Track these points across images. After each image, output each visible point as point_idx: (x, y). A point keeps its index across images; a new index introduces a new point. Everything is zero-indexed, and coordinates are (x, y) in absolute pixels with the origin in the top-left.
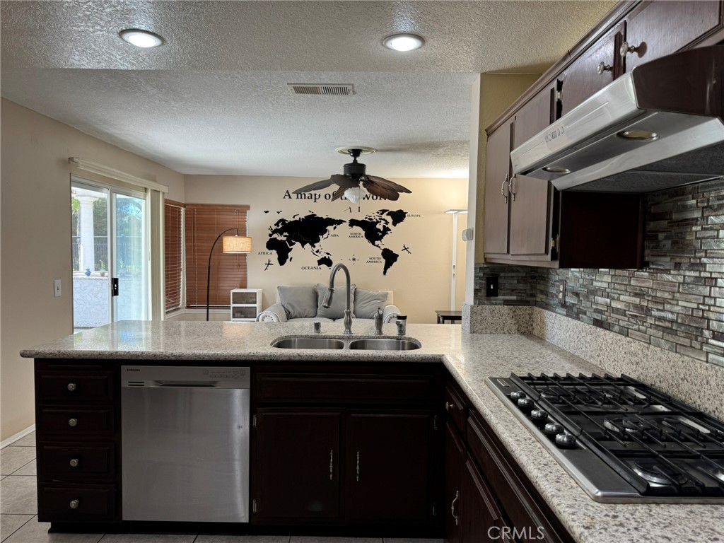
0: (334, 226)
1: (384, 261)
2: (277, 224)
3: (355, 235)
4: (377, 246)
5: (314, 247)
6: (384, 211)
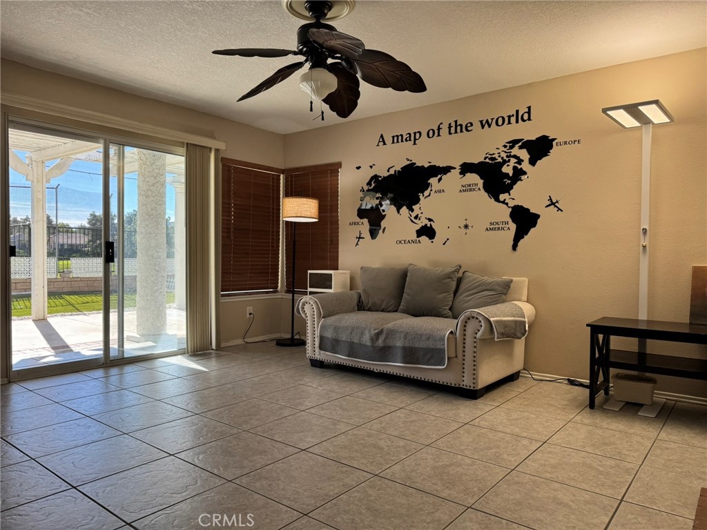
0: (439, 176)
1: (513, 227)
2: (369, 184)
3: (468, 188)
4: (503, 202)
5: (412, 210)
6: (514, 143)
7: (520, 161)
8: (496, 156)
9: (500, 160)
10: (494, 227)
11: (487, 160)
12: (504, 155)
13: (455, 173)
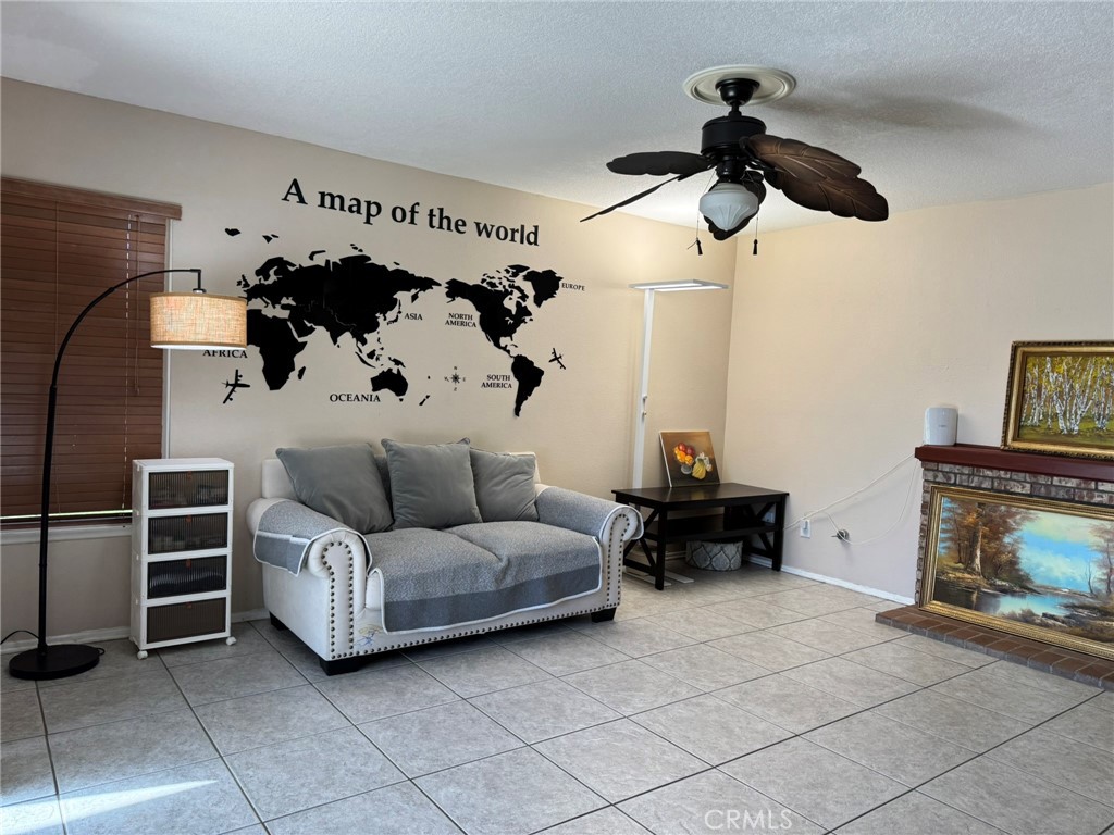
0: (414, 291)
1: (515, 383)
2: (262, 272)
3: (458, 320)
4: (504, 349)
5: (364, 342)
6: (518, 269)
7: (524, 297)
8: (496, 281)
9: (500, 288)
10: (493, 382)
11: (485, 285)
12: (506, 283)
13: (439, 292)
